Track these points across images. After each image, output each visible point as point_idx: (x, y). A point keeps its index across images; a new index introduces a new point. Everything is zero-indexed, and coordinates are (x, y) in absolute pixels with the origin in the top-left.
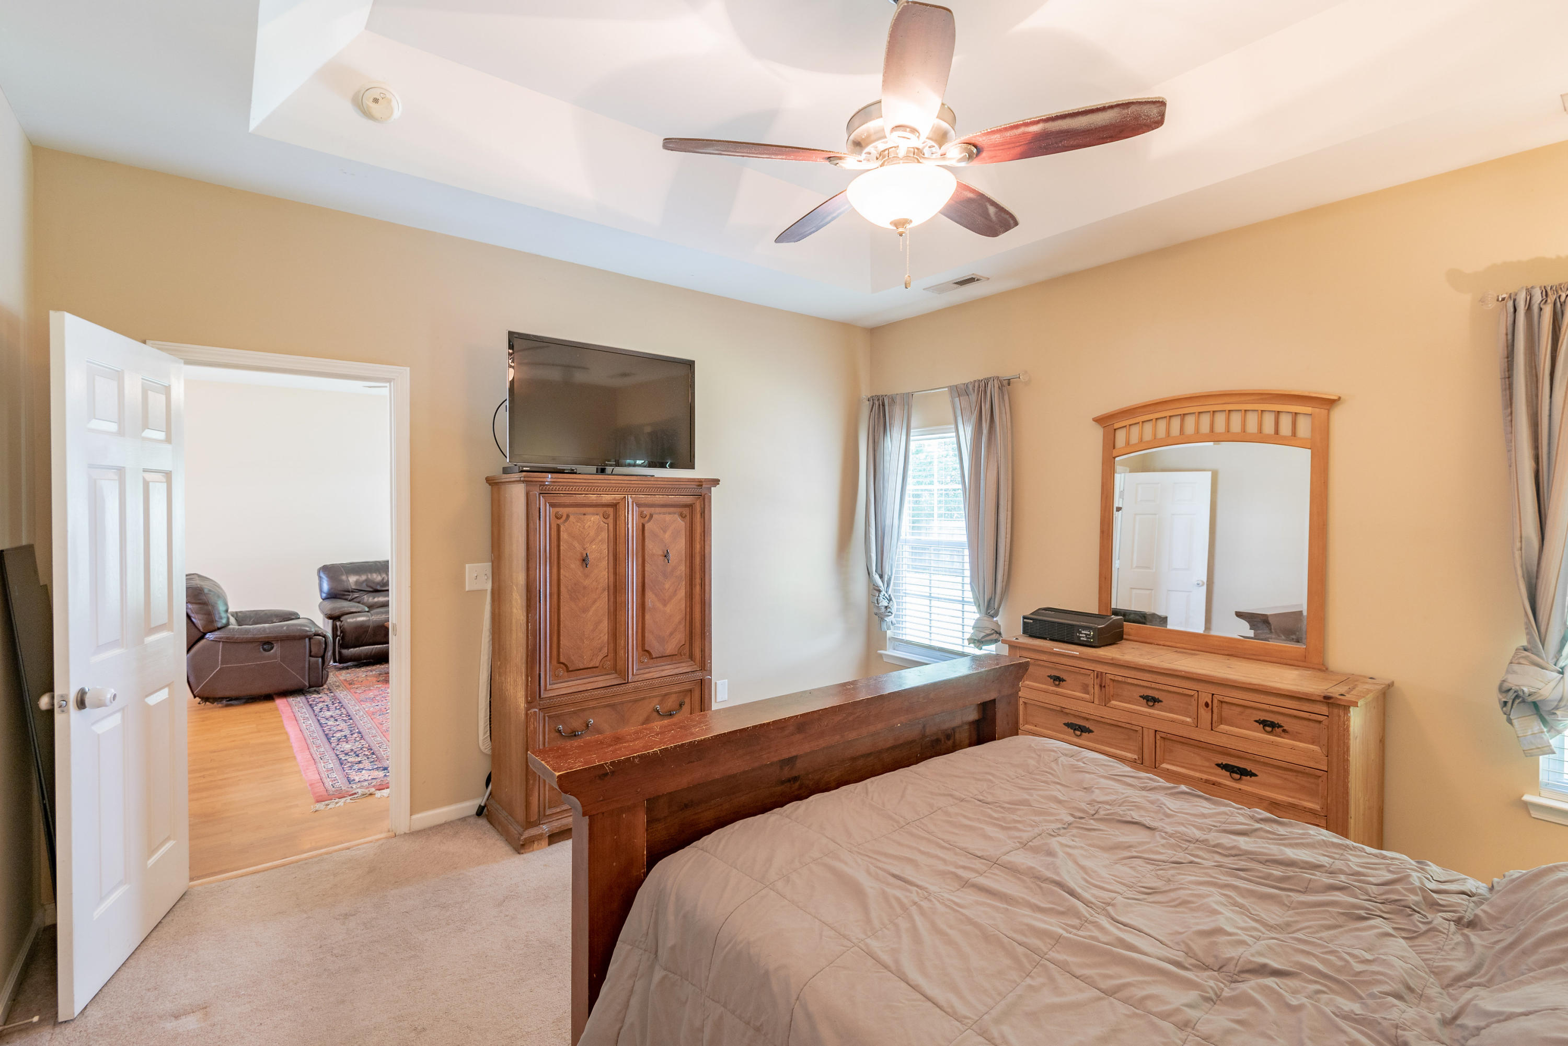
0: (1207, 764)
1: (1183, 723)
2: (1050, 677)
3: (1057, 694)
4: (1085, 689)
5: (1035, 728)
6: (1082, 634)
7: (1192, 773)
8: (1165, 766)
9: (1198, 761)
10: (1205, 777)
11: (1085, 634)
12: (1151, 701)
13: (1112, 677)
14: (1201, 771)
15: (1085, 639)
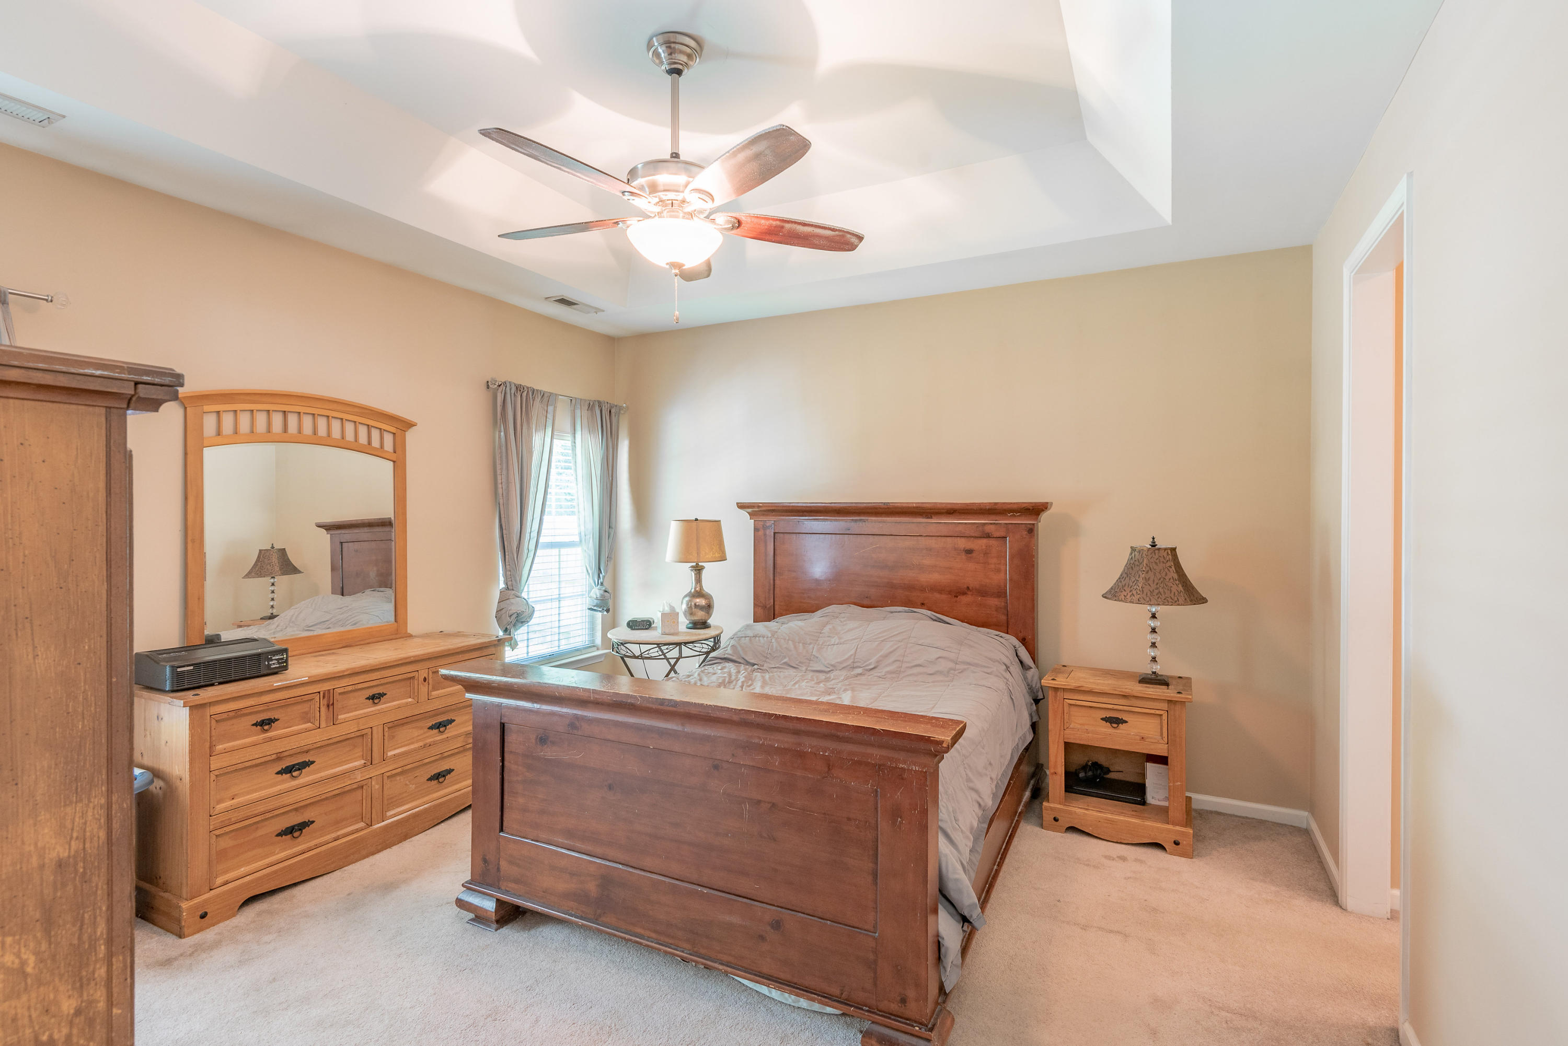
0: (422, 732)
1: (407, 705)
2: (256, 725)
3: (271, 739)
4: (306, 718)
5: (234, 801)
6: (272, 660)
7: (412, 747)
8: (390, 754)
9: (416, 733)
10: (421, 744)
11: (276, 660)
12: (375, 698)
13: (342, 690)
14: (417, 741)
15: (278, 666)
